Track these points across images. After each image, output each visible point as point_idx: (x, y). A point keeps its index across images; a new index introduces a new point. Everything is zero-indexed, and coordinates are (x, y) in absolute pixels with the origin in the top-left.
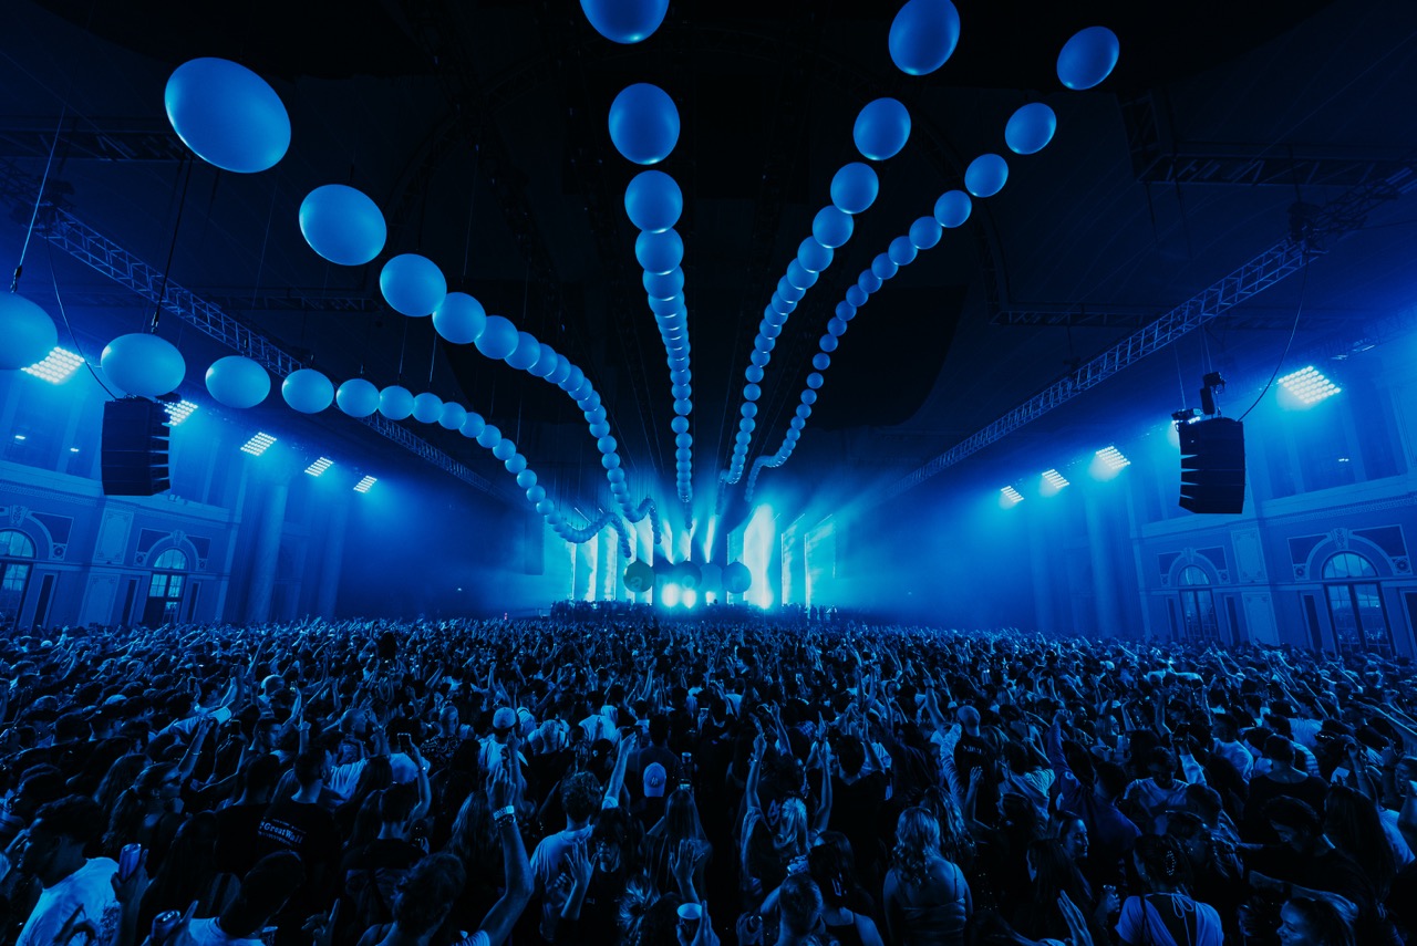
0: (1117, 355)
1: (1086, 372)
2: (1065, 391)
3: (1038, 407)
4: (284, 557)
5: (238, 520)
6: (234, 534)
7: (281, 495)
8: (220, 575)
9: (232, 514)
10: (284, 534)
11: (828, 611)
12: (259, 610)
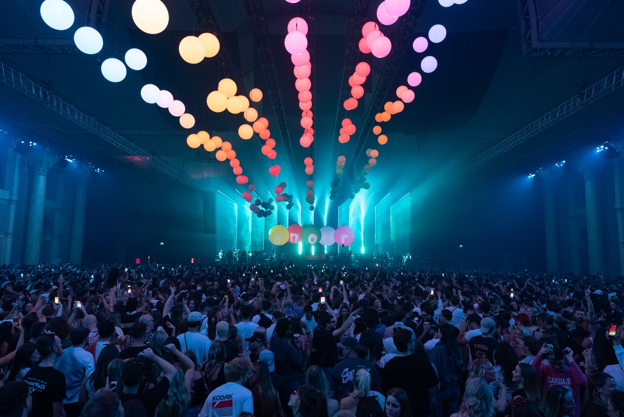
0: (614, 78)
1: (591, 91)
2: (575, 105)
3: (555, 116)
4: (47, 223)
5: (15, 198)
6: (13, 207)
7: (41, 182)
8: (6, 234)
9: (11, 194)
10: (45, 207)
11: (405, 258)
12: (33, 256)
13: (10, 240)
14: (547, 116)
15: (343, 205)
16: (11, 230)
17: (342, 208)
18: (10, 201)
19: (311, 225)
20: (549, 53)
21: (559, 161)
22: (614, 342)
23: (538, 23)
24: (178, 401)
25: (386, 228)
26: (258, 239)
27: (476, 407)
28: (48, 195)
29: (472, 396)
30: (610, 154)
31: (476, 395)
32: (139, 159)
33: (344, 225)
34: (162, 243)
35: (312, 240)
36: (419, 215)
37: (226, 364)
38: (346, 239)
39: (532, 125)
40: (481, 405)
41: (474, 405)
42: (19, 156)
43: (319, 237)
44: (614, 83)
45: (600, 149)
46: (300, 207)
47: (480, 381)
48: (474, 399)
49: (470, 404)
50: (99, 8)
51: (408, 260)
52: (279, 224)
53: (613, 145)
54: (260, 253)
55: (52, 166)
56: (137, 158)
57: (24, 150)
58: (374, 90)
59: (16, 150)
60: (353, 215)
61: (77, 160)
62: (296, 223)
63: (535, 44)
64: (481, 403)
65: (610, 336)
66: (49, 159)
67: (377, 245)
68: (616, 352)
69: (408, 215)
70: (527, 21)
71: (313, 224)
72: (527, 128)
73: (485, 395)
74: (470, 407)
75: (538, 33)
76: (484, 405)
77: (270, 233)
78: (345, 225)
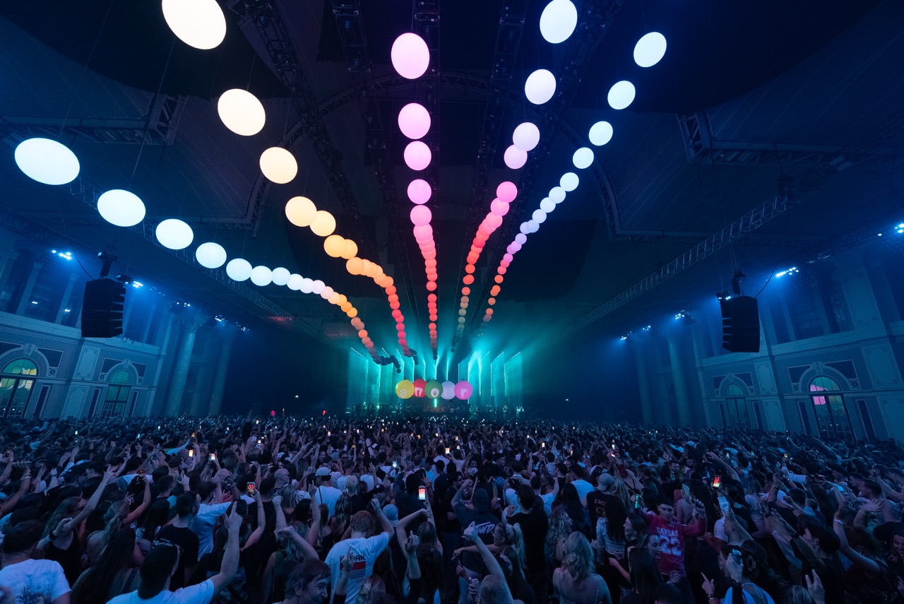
0: (684, 259)
1: (666, 269)
3: (639, 289)
4: (191, 376)
5: (164, 353)
6: (161, 362)
7: (191, 338)
8: (151, 387)
9: (160, 350)
10: (191, 362)
11: (519, 410)
12: (173, 408)
13: (153, 393)
14: (633, 289)
15: (463, 362)
16: (155, 384)
17: (461, 365)
18: (159, 356)
19: (434, 380)
20: (630, 239)
21: (645, 326)
22: (719, 494)
23: (619, 215)
24: (296, 558)
25: (500, 383)
26: (387, 392)
27: (576, 564)
28: (196, 350)
29: (572, 551)
30: (687, 321)
31: (576, 551)
32: (282, 320)
33: (463, 380)
34: (297, 396)
35: (435, 394)
36: (530, 371)
37: (352, 516)
38: (465, 394)
39: (621, 296)
40: (581, 561)
41: (575, 561)
42: (173, 315)
43: (441, 392)
44: (683, 263)
45: (678, 317)
46: (425, 363)
47: (578, 535)
48: (574, 555)
49: (571, 561)
50: (259, 194)
51: (521, 413)
52: (405, 379)
53: (689, 314)
54: (387, 406)
55: (201, 325)
56: (280, 319)
57: (178, 310)
58: (488, 264)
59: (171, 311)
60: (471, 372)
61: (225, 320)
62: (421, 378)
63: (618, 231)
64: (580, 558)
65: (714, 488)
66: (200, 319)
67: (493, 397)
68: (720, 503)
69: (520, 373)
70: (611, 214)
71: (436, 379)
72: (617, 298)
73: (583, 550)
74: (571, 563)
75: (620, 224)
76: (583, 559)
77: (397, 387)
78: (465, 379)
